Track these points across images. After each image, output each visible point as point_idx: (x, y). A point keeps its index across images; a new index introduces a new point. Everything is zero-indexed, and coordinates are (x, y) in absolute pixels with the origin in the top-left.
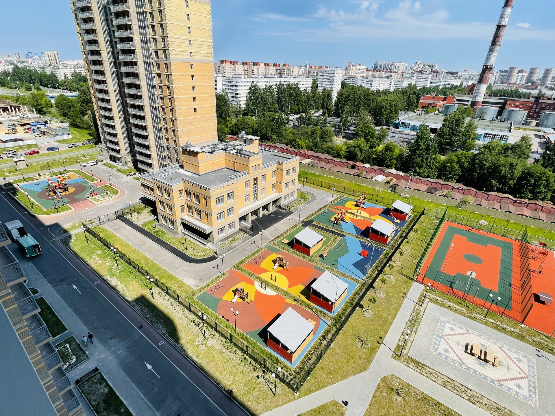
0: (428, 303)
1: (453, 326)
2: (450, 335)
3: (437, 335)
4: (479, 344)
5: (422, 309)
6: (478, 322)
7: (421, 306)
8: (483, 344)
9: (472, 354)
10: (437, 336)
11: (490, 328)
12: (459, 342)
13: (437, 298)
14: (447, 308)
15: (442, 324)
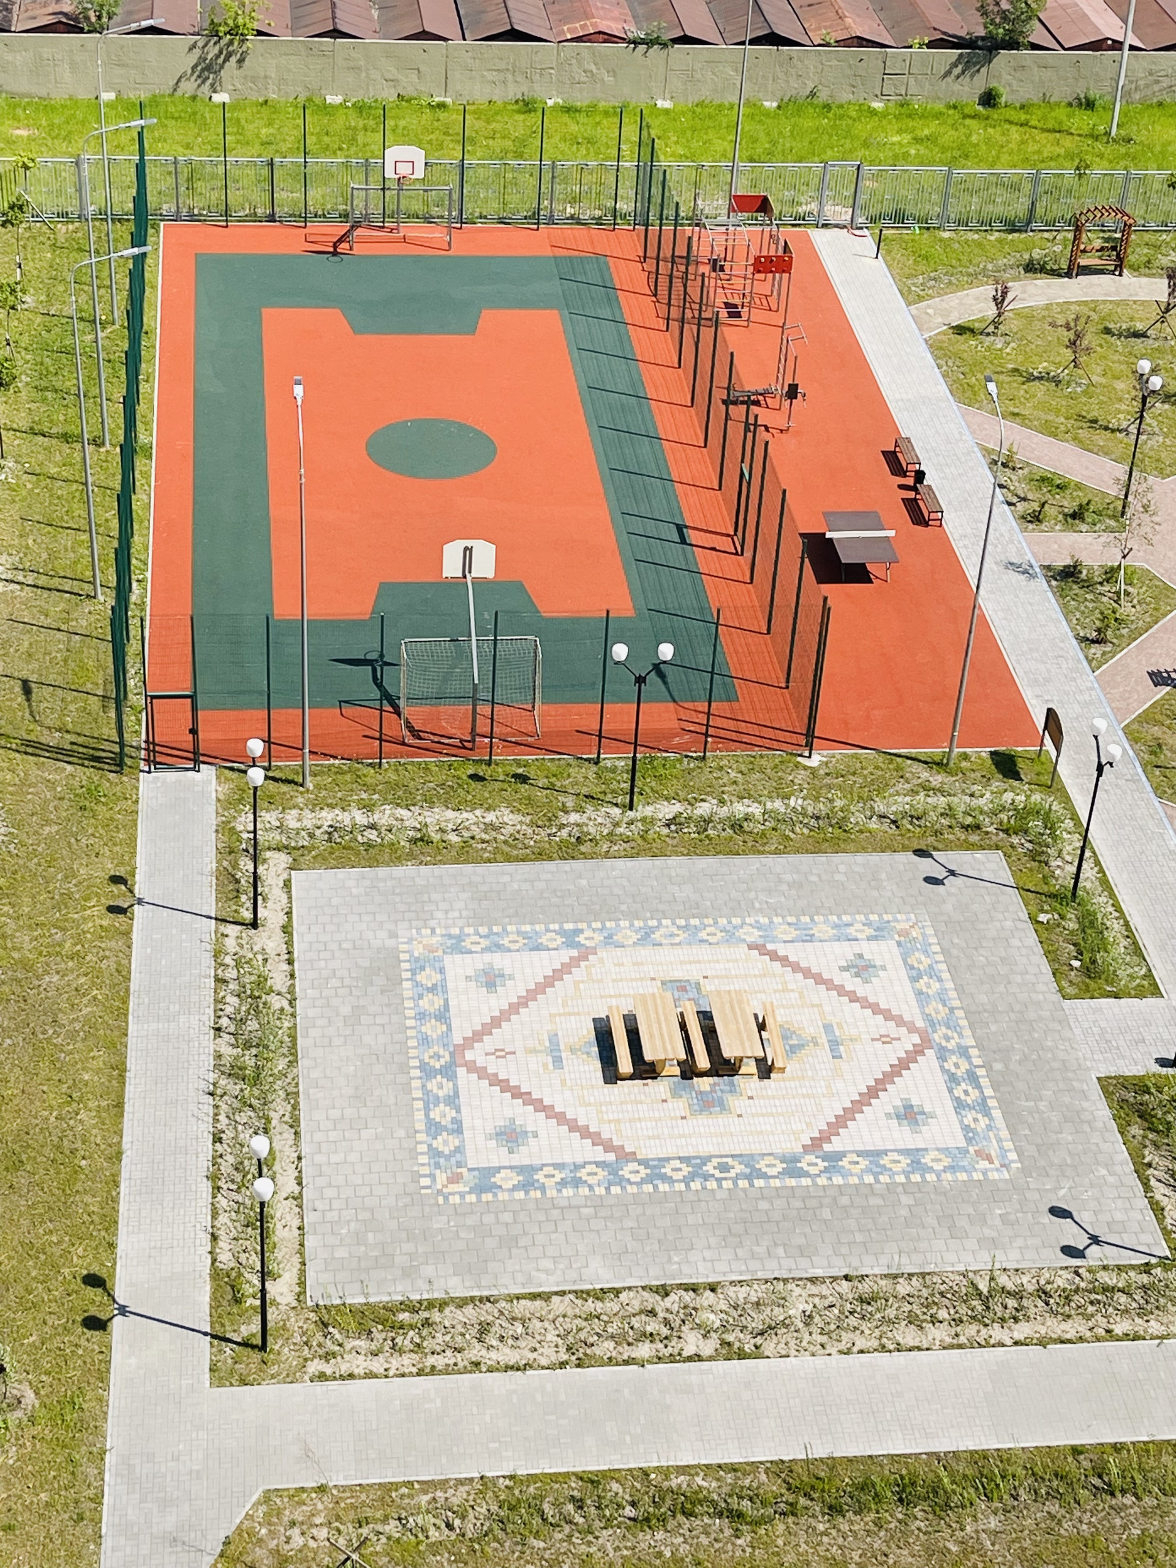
0: (287, 884)
1: (487, 957)
2: (496, 1022)
3: (423, 1067)
4: (654, 988)
5: (269, 940)
6: (607, 855)
7: (254, 924)
8: (678, 974)
9: (646, 1070)
10: (428, 1072)
11: (673, 861)
12: (554, 1038)
13: (327, 817)
14: (411, 856)
15: (428, 977)
